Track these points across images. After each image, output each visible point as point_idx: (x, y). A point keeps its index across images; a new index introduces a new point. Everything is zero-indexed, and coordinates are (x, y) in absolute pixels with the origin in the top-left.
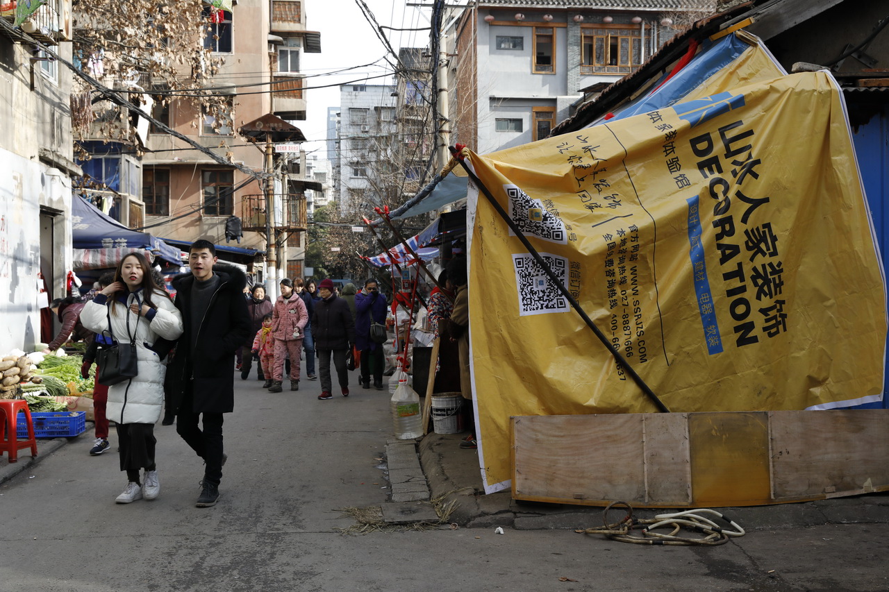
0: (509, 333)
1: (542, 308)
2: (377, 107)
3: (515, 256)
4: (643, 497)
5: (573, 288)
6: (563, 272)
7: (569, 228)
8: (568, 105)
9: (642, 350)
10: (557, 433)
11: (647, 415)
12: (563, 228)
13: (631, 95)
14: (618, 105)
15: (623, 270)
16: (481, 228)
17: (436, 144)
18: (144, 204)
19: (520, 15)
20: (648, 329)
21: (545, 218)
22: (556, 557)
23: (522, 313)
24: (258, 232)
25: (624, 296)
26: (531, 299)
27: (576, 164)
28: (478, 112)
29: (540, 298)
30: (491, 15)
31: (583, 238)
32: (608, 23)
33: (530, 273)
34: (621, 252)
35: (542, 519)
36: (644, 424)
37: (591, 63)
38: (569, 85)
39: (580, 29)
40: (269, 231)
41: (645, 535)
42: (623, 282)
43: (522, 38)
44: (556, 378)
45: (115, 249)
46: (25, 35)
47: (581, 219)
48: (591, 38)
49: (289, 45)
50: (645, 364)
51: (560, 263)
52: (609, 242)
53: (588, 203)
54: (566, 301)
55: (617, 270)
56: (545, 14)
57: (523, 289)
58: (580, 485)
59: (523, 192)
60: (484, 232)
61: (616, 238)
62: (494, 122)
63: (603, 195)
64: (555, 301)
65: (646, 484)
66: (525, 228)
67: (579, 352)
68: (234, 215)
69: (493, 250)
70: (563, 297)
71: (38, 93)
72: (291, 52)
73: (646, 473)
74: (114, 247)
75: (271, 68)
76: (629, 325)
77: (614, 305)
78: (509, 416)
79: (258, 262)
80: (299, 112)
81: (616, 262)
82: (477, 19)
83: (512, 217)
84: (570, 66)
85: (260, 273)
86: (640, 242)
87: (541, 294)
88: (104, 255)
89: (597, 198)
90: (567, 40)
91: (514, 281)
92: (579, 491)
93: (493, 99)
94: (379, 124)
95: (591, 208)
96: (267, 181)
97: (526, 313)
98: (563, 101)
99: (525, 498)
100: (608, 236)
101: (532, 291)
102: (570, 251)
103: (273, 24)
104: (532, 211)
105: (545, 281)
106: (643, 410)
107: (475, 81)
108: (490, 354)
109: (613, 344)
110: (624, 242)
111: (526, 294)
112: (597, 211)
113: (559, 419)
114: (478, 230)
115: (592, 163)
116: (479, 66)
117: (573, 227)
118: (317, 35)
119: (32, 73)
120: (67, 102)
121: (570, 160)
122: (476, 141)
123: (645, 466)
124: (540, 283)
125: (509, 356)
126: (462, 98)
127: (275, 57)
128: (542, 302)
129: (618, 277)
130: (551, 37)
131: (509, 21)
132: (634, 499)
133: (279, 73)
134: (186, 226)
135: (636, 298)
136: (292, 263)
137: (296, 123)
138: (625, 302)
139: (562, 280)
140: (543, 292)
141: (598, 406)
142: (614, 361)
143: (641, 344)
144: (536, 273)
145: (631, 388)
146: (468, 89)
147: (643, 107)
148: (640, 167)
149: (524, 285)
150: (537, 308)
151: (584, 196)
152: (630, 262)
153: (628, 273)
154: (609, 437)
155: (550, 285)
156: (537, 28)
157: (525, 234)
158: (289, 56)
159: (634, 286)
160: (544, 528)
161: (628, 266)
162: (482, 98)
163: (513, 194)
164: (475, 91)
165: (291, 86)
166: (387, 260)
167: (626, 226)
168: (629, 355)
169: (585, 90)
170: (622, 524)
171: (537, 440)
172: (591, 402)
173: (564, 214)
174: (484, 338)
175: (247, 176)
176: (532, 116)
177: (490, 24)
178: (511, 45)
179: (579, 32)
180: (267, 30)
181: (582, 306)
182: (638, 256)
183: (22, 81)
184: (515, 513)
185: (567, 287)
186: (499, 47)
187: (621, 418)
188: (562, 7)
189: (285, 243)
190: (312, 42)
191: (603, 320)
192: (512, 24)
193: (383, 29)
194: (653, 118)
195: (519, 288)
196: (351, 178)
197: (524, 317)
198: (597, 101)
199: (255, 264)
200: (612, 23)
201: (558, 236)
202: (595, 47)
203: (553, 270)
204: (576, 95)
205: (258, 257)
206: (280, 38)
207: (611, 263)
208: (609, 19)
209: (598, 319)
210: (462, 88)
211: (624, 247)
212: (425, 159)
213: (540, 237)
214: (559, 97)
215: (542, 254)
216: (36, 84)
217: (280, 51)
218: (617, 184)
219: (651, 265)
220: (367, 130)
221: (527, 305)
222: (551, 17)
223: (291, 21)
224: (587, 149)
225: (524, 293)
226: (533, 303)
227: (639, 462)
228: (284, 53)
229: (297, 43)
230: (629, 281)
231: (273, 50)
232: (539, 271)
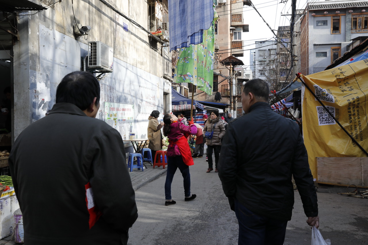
0: (315, 131)
1: (326, 123)
2: (269, 49)
3: (317, 107)
4: (362, 184)
5: (337, 117)
6: (333, 112)
7: (335, 98)
8: (346, 46)
9: (361, 137)
10: (331, 163)
11: (363, 158)
12: (333, 98)
13: (363, 49)
14: (358, 53)
15: (354, 111)
16: (306, 98)
17: (292, 65)
18: (188, 89)
19: (326, 12)
20: (363, 130)
21: (327, 95)
22: (330, 200)
23: (320, 125)
24: (227, 98)
25: (354, 119)
26: (322, 120)
27: (338, 78)
28: (309, 50)
29: (325, 120)
30: (314, 13)
31: (340, 101)
32: (364, 12)
33: (322, 112)
34: (353, 105)
35: (327, 189)
36: (362, 161)
37: (356, 29)
38: (347, 38)
39: (351, 15)
40: (231, 97)
41: (361, 196)
42: (354, 115)
43: (327, 21)
44: (331, 145)
45: (183, 105)
46: (161, 40)
47: (339, 95)
48: (356, 18)
49: (237, 30)
50: (362, 141)
51: (332, 109)
52: (349, 102)
53: (342, 90)
54: (334, 121)
55: (352, 111)
56: (336, 11)
57: (320, 117)
58: (339, 179)
59: (319, 87)
60: (307, 100)
61: (351, 101)
62: (315, 54)
63: (347, 87)
64: (331, 121)
65: (363, 180)
66: (320, 98)
67: (339, 137)
68: (218, 91)
69: (310, 105)
70: (333, 119)
71: (163, 57)
72: (238, 32)
73: (363, 176)
74: (183, 104)
75: (231, 39)
76: (357, 129)
77: (351, 122)
78: (315, 157)
79: (227, 108)
80: (241, 54)
81: (352, 108)
82: (309, 15)
83: (316, 95)
84: (347, 30)
85: (228, 112)
86: (360, 102)
87: (326, 119)
88: (180, 107)
89: (345, 88)
90: (346, 20)
91: (317, 115)
92: (339, 181)
93: (315, 45)
94: (270, 55)
95: (343, 91)
96: (230, 79)
97: (321, 125)
98: (344, 44)
99: (321, 182)
100: (349, 100)
101: (323, 118)
102: (335, 105)
103: (232, 23)
104: (323, 93)
105: (327, 115)
106: (362, 156)
107: (308, 39)
108: (309, 137)
109: (351, 135)
110: (354, 102)
111: (321, 119)
112: (345, 92)
113: (332, 158)
114: (305, 99)
115: (343, 77)
116: (309, 33)
117: (336, 97)
118: (248, 26)
119: (162, 50)
120: (171, 59)
121: (336, 76)
122: (308, 61)
123: (362, 174)
124: (326, 115)
125: (315, 138)
126: (303, 45)
127: (232, 35)
128: (326, 121)
129: (352, 113)
130: (339, 20)
131: (322, 15)
132: (359, 185)
133: (234, 40)
134: (201, 96)
135: (359, 120)
136: (238, 108)
137: (239, 58)
138: (355, 121)
139: (333, 114)
140: (327, 118)
141: (346, 154)
142: (351, 140)
143: (361, 135)
144: (324, 112)
145: (357, 149)
146: (305, 42)
147: (363, 57)
148: (360, 77)
149: (320, 116)
150: (325, 123)
151: (341, 87)
152: (357, 108)
153: (356, 112)
154: (349, 164)
155: (329, 116)
156: (333, 16)
157: (320, 100)
158: (237, 34)
159: (358, 116)
160: (327, 192)
161: (356, 109)
162: (310, 45)
163: (316, 87)
164: (308, 42)
165: (238, 45)
166: (274, 107)
167: (355, 97)
168: (357, 138)
169: (353, 40)
170: (354, 192)
171: (325, 165)
172: (343, 153)
173: (333, 93)
174: (307, 132)
175: (223, 78)
176: (331, 51)
177: (314, 16)
178: (322, 24)
179: (351, 16)
180: (230, 26)
181: (340, 123)
182: (359, 106)
183: (159, 53)
184: (317, 187)
185: (335, 116)
186: (317, 25)
187: (354, 159)
188: (344, 8)
189: (237, 101)
190: (245, 28)
191: (347, 127)
192: (323, 16)
193: (274, 31)
194: (365, 62)
195: (318, 117)
196: (259, 76)
197: (320, 126)
198: (350, 52)
199: (226, 109)
200: (365, 12)
201: (331, 100)
202: (358, 22)
203: (330, 111)
204: (350, 41)
205: (227, 106)
206: (234, 28)
207: (350, 108)
208: (364, 10)
209: (345, 127)
210: (303, 41)
211: (354, 104)
212: (289, 68)
213: (326, 101)
214: (342, 43)
215: (326, 106)
216: (163, 54)
217: (234, 32)
218: (352, 83)
219: (364, 109)
220: (265, 58)
221: (321, 122)
222: (339, 12)
223: (238, 21)
224: (342, 73)
225: (320, 118)
226: (323, 122)
227: (360, 173)
228: (235, 33)
229: (240, 29)
230: (356, 114)
231: (232, 32)
232: (325, 111)
